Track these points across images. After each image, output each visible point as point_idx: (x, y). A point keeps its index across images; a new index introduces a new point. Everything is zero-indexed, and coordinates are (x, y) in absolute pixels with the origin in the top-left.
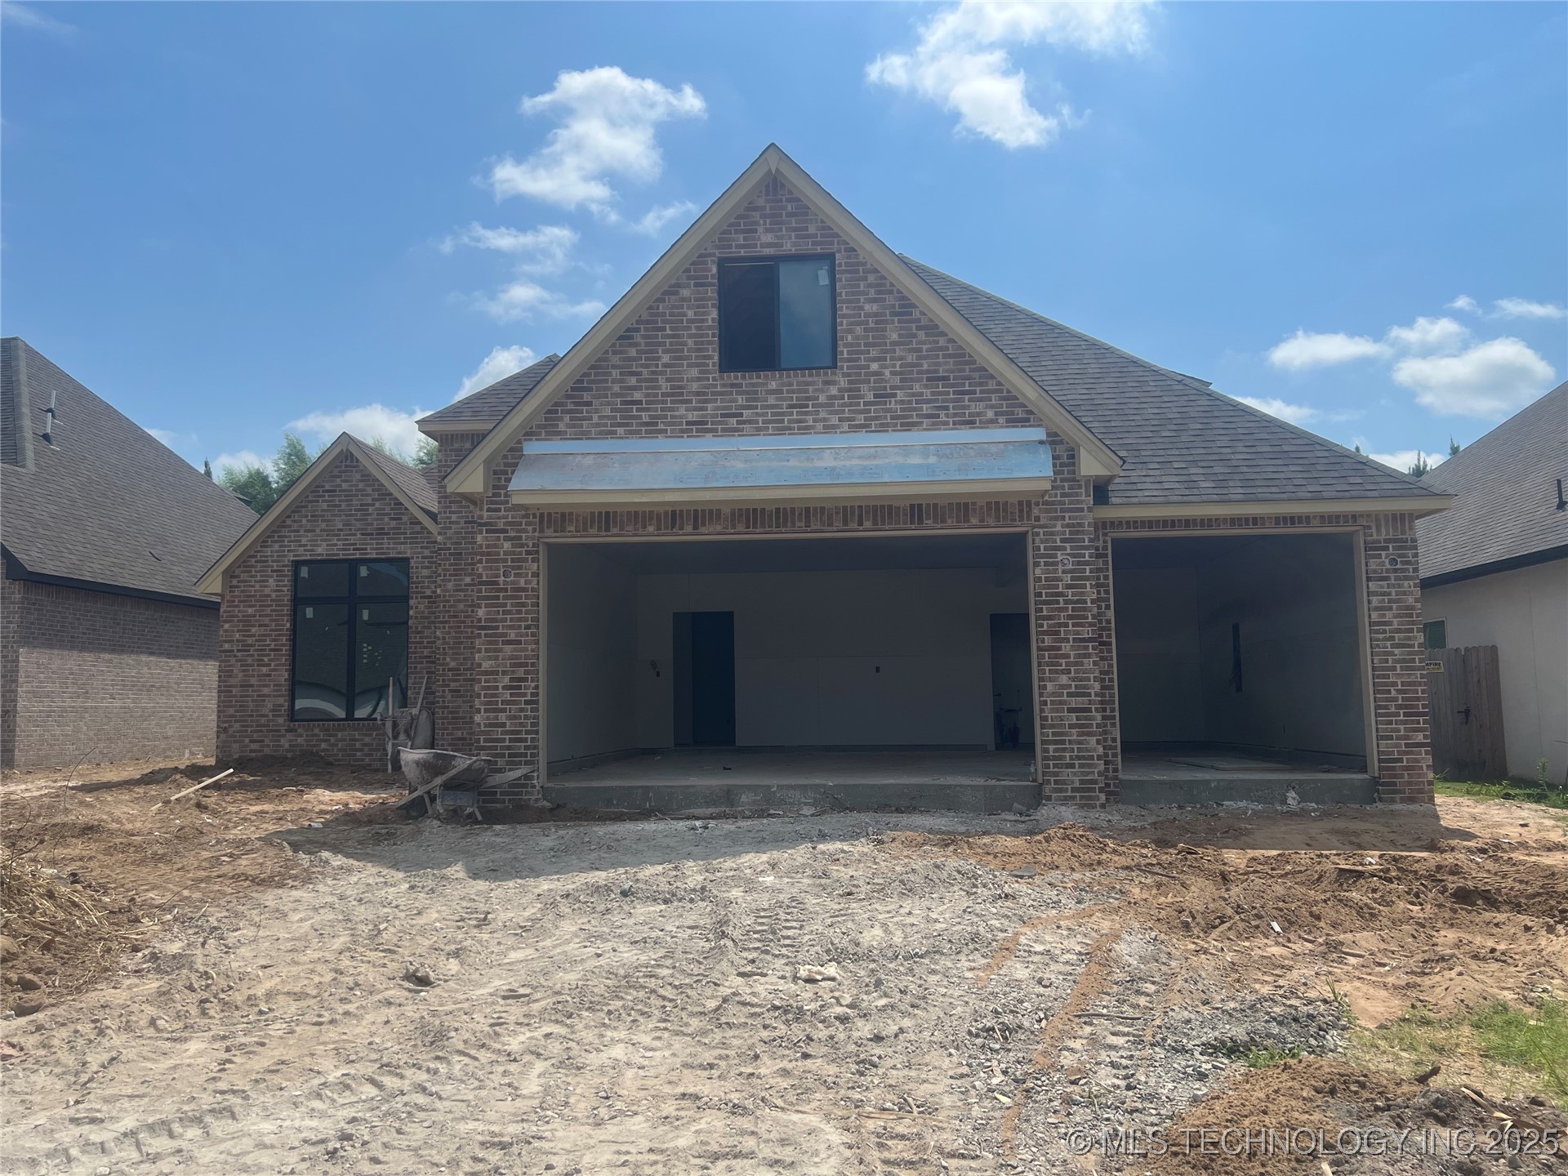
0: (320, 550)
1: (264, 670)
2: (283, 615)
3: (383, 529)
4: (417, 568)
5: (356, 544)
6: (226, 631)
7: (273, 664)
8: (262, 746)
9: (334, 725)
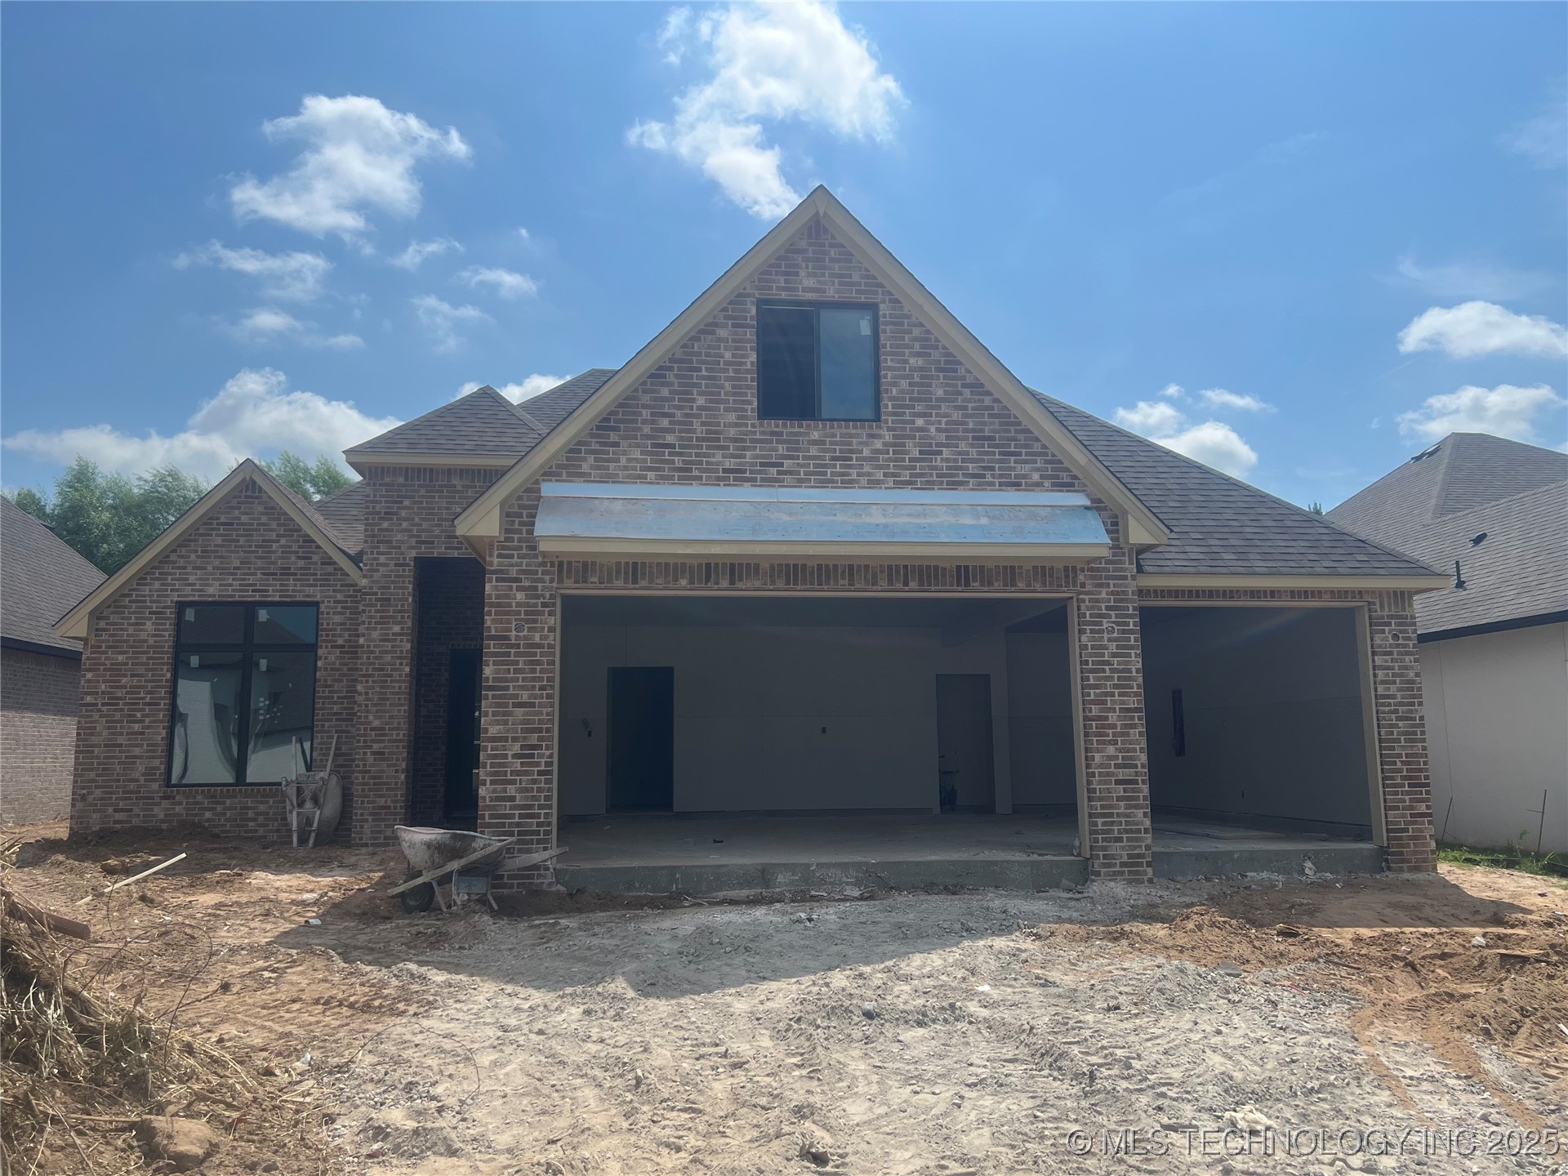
0: (211, 590)
1: (136, 727)
2: (163, 664)
3: (289, 569)
4: (328, 613)
5: (255, 585)
6: (89, 681)
7: (147, 720)
8: (130, 816)
9: (222, 791)
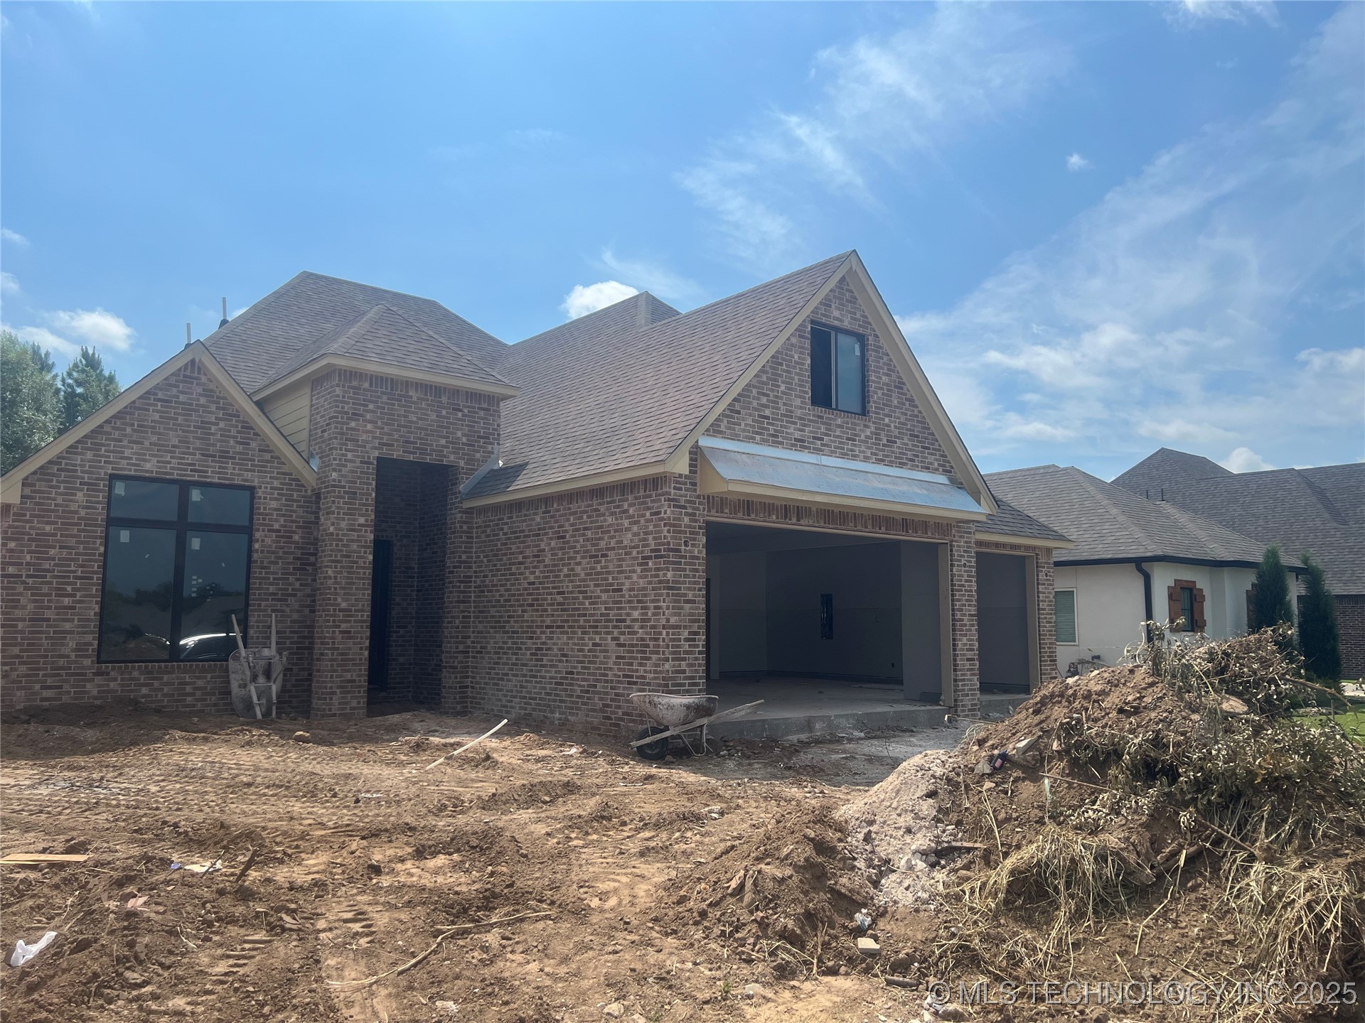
1: (66, 601)
4: (265, 498)
7: (78, 594)
8: (60, 693)
